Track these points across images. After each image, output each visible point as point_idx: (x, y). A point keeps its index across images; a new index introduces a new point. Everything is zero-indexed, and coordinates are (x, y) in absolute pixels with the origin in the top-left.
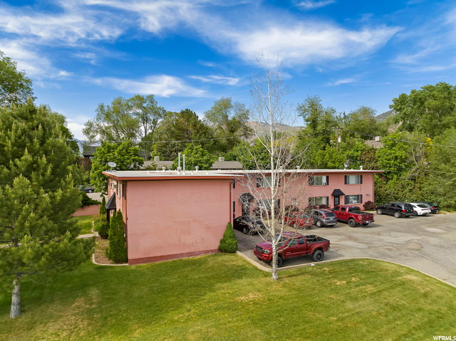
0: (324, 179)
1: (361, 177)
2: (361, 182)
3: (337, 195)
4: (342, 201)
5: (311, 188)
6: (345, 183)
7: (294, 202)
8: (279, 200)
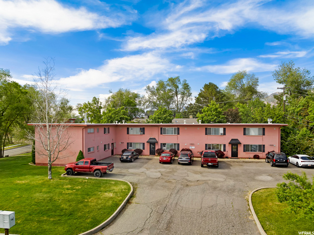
0: (221, 130)
1: (264, 129)
2: (264, 134)
3: (235, 144)
4: (241, 149)
5: (208, 137)
6: (245, 134)
7: (191, 146)
8: (178, 144)
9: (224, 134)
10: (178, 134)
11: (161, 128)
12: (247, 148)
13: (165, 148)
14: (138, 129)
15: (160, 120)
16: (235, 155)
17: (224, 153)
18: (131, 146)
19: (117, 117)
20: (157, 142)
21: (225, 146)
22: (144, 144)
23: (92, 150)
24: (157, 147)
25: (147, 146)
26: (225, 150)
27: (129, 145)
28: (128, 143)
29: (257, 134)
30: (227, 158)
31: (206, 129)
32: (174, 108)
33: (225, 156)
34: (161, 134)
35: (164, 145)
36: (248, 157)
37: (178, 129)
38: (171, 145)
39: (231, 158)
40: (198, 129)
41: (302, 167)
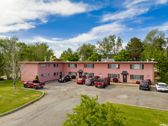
0: (117, 66)
1: (143, 66)
2: (143, 68)
3: (125, 74)
4: (128, 77)
5: (110, 69)
6: (131, 68)
7: (100, 75)
8: (93, 74)
9: (119, 68)
10: (94, 68)
11: (85, 64)
12: (132, 77)
13: (87, 75)
14: (74, 65)
15: (92, 60)
16: (125, 81)
17: (119, 79)
18: (70, 74)
19: (72, 58)
20: (83, 72)
21: (119, 75)
22: (76, 73)
23: (44, 75)
24: (83, 75)
25: (78, 74)
26: (119, 78)
27: (70, 73)
28: (69, 72)
29: (139, 68)
30: (120, 82)
31: (108, 65)
32: (112, 53)
33: (119, 81)
34: (85, 67)
35: (87, 73)
36: (133, 82)
37: (93, 65)
38: (90, 74)
39: (122, 83)
40: (104, 65)
41: (158, 91)
